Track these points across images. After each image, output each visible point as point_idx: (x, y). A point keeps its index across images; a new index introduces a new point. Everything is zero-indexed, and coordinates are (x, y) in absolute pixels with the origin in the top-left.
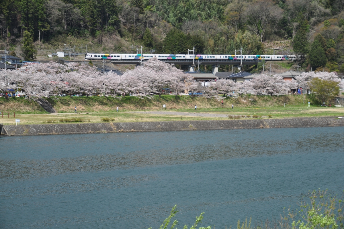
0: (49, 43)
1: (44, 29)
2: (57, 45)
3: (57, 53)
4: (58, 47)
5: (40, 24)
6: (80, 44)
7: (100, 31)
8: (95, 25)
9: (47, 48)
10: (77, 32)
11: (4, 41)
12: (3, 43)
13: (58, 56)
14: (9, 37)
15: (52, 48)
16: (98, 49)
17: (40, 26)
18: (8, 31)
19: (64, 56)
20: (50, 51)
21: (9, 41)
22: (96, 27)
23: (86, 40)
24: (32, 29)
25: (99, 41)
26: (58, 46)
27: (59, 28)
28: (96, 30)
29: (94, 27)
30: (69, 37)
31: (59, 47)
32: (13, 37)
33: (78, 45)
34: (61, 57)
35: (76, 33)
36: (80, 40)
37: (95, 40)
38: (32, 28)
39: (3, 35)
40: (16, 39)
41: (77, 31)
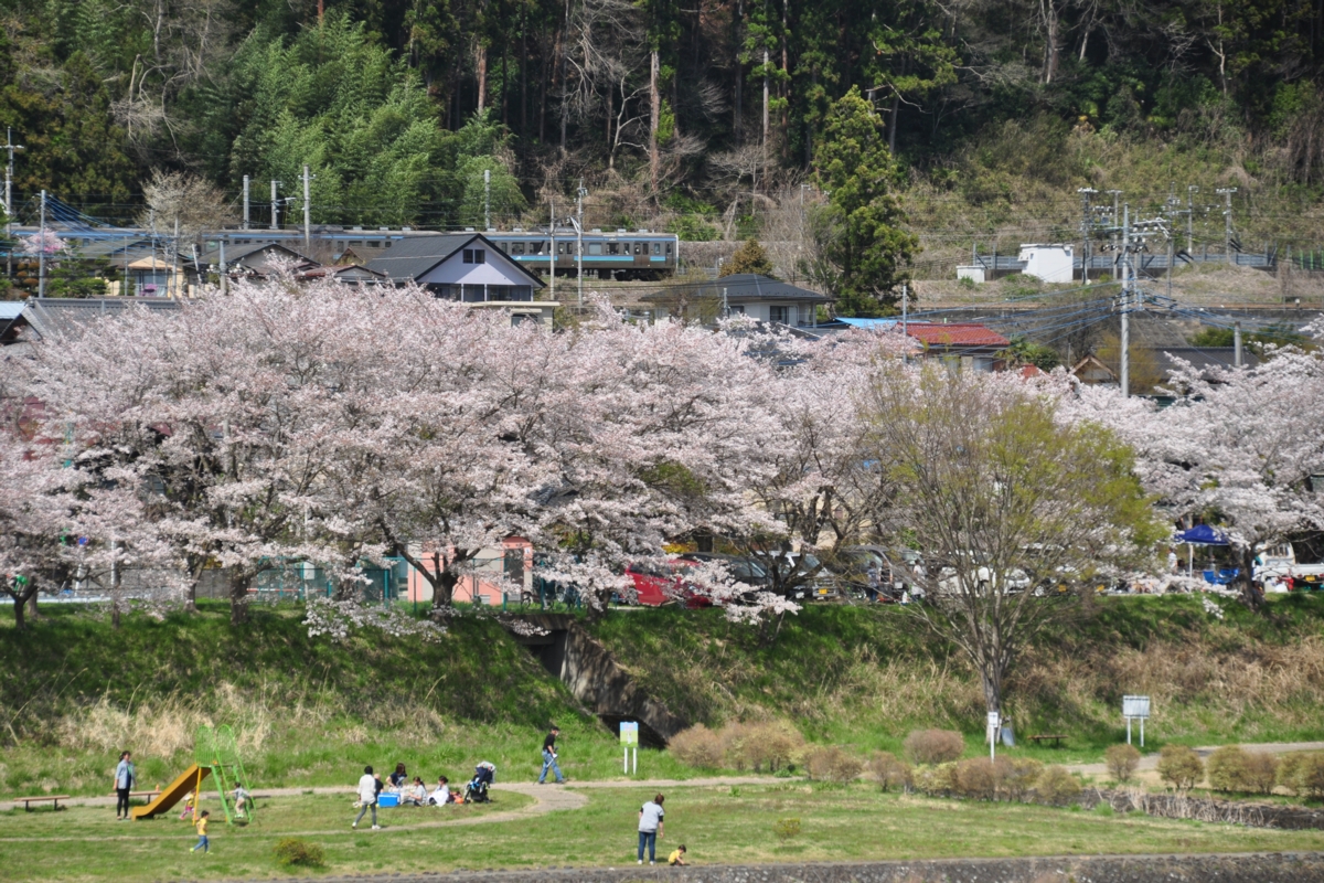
0: (935, 183)
1: (909, 83)
2: (996, 196)
3: (1023, 255)
4: (1008, 210)
5: (881, 47)
6: (1156, 188)
7: (1306, 84)
8: (1269, 38)
9: (924, 217)
10: (1137, 96)
11: (630, 175)
12: (625, 189)
13: (1029, 271)
14: (666, 146)
15: (964, 218)
16: (1302, 222)
17: (881, 57)
18: (656, 99)
19: (1077, 274)
20: (947, 237)
21: (661, 173)
22: (1277, 58)
23: (1205, 159)
24: (821, 81)
25: (1300, 163)
26: (1001, 201)
27: (1011, 74)
28: (1273, 79)
29: (1262, 54)
30: (1081, 138)
31: (1013, 207)
32: (689, 146)
33: (1144, 195)
34: (1057, 285)
35: (1126, 105)
36: (1159, 157)
37: (1272, 152)
38: (826, 73)
39: (619, 128)
40: (715, 159)
41: (1134, 86)
